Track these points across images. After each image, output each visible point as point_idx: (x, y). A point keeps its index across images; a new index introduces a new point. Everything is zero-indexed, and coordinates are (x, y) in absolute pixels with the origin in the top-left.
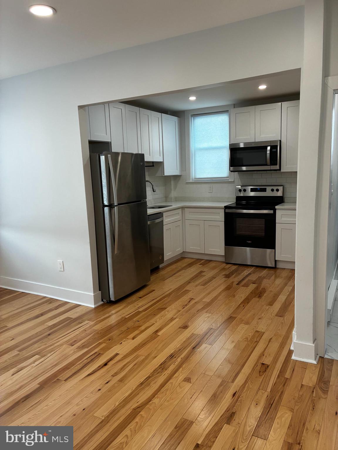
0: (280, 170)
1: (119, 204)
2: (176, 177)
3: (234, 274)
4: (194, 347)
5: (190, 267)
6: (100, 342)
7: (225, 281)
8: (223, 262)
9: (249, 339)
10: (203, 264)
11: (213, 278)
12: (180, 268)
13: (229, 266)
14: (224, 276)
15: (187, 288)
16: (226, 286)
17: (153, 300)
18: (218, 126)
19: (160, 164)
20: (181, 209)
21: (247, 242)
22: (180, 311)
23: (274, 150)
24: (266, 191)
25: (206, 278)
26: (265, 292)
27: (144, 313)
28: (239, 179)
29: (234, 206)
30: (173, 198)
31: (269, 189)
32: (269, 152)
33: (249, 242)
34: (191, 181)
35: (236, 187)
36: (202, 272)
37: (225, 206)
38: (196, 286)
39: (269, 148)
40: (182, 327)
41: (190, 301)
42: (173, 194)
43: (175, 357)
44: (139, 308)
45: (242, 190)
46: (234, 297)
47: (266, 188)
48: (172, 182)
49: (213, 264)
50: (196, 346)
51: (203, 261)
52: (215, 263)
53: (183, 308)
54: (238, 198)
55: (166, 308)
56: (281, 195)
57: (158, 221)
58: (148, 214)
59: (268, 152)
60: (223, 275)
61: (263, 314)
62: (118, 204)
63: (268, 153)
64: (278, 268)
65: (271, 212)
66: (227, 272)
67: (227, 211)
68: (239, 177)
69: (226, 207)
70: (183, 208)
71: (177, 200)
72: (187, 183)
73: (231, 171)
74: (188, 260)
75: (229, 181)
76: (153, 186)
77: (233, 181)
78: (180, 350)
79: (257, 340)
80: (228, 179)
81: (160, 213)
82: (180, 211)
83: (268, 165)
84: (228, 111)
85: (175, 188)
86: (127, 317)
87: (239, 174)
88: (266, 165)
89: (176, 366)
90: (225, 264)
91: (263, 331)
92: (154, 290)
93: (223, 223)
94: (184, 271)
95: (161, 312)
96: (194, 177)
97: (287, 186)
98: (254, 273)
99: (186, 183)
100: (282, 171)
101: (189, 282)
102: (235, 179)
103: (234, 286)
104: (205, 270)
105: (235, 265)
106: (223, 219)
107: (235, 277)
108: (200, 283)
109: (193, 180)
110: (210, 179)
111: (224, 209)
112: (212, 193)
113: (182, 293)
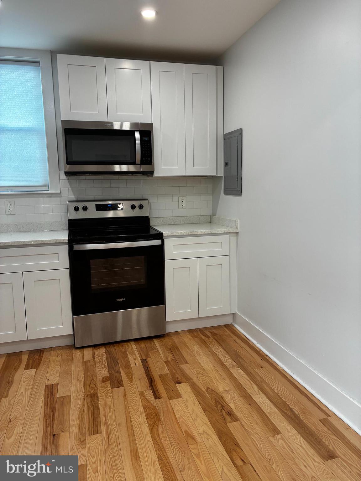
0: (153, 172)
3: (119, 370)
7: (125, 397)
10: (33, 365)
11: (92, 397)
13: (88, 353)
14: (108, 384)
23: (146, 139)
25: (80, 404)
28: (70, 189)
33: (121, 300)
36: (51, 389)
38: (82, 442)
39: (137, 135)
45: (81, 208)
47: (117, 204)
49: (53, 359)
51: (25, 357)
54: (70, 224)
56: (147, 215)
59: (138, 142)
60: (103, 381)
65: (159, 242)
66: (103, 372)
68: (68, 185)
69: (70, 241)
75: (50, 192)
77: (59, 192)
80: (45, 188)
84: (38, 62)
87: (68, 179)
88: (135, 162)
90: (78, 353)
94: (4, 401)
100: (155, 174)
102: (61, 189)
103: (155, 405)
104: (53, 380)
105: (97, 347)
106: (67, 265)
107: (131, 380)
108: (80, 428)
110: (5, 189)
111: (68, 244)
112: (14, 215)
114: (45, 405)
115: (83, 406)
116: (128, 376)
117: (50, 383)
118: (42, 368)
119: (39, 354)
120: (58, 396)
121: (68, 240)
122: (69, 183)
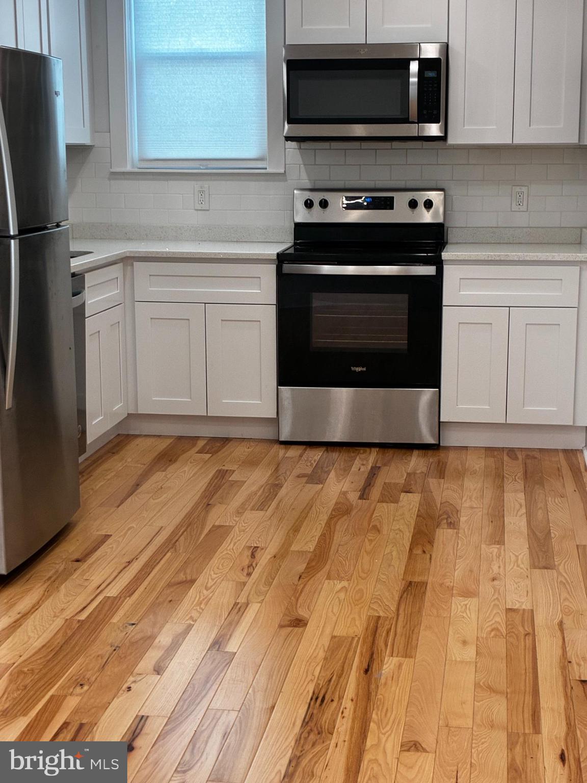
0: (444, 138)
3: (329, 471)
4: (365, 666)
6: (52, 696)
8: (272, 441)
9: (504, 631)
10: (209, 452)
11: (274, 486)
12: (142, 466)
13: (296, 449)
14: (304, 479)
15: (215, 521)
16: (331, 506)
17: (130, 562)
20: (120, 266)
21: (353, 369)
22: (244, 584)
23: (430, 74)
24: (392, 208)
25: (253, 489)
26: (458, 511)
27: (129, 602)
28: (302, 166)
31: (401, 200)
32: (416, 80)
33: (359, 369)
34: (129, 168)
35: (295, 191)
36: (223, 473)
37: (278, 255)
38: (239, 512)
39: (414, 67)
40: (287, 623)
41: (252, 555)
43: (332, 701)
44: (99, 589)
45: (316, 203)
46: (379, 531)
47: (393, 198)
49: (241, 449)
50: (369, 666)
51: (201, 443)
52: (245, 443)
53: (249, 574)
54: (300, 229)
55: (193, 582)
56: (441, 220)
57: (76, 301)
59: (414, 80)
60: (298, 477)
61: (495, 568)
63: (413, 83)
64: (447, 448)
65: (430, 270)
66: (304, 469)
67: (288, 268)
68: (300, 160)
69: (281, 258)
70: (127, 260)
72: (116, 175)
73: (288, 138)
74: (149, 442)
75: (269, 170)
77: (282, 171)
78: (330, 681)
79: (527, 629)
80: (262, 165)
82: (115, 271)
83: (410, 120)
86: (83, 617)
87: (300, 148)
88: (406, 121)
89: (353, 721)
90: (280, 447)
91: (524, 607)
92: (108, 537)
93: (272, 311)
94: (162, 473)
95: (185, 593)
96: (136, 155)
97: (456, 192)
98: (385, 465)
99: (113, 173)
100: (451, 141)
101: (206, 505)
102: (287, 166)
103: (354, 503)
104: (231, 466)
105: (314, 447)
106: (273, 299)
107: (339, 480)
108: (243, 504)
109: (133, 166)
110: (196, 164)
111: (277, 263)
112: (208, 210)
113: (207, 535)
114: (209, 483)
115: (257, 491)
116: (338, 477)
117: (225, 468)
118: (221, 454)
119: (222, 442)
120: (230, 479)
121: (276, 255)
122: (301, 155)
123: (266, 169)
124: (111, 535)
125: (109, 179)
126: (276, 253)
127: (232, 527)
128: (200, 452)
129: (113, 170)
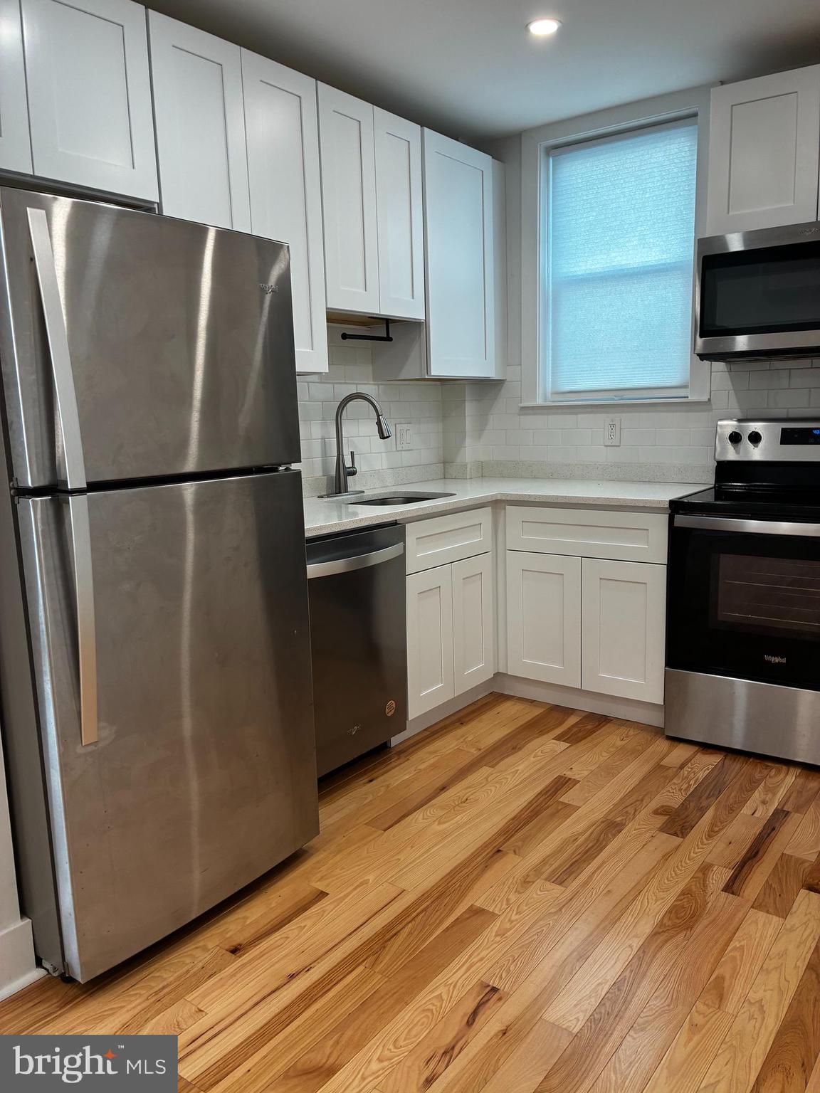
1: (93, 487)
2: (485, 388)
3: (708, 808)
5: (515, 749)
7: (666, 857)
8: (658, 732)
10: (572, 737)
11: (611, 827)
12: (474, 753)
13: (681, 753)
14: (661, 820)
15: (479, 897)
16: (670, 898)
17: (292, 977)
18: (650, 185)
19: (415, 329)
20: (489, 509)
21: (767, 657)
25: (580, 827)
28: (732, 393)
29: (709, 498)
30: (469, 467)
33: (776, 659)
34: (539, 402)
35: (719, 423)
36: (562, 784)
37: (671, 502)
38: (526, 882)
41: (475, 1013)
42: (471, 452)
45: (744, 438)
46: (721, 997)
48: (470, 408)
49: (612, 739)
51: (572, 720)
52: (623, 730)
53: (429, 1081)
54: (725, 470)
55: (332, 1070)
57: (379, 557)
58: (307, 535)
60: (656, 812)
62: (88, 484)
66: (673, 796)
67: (681, 520)
68: (729, 384)
69: (676, 507)
70: (497, 504)
71: (485, 472)
72: (526, 410)
73: (703, 357)
74: (513, 710)
75: (691, 399)
76: (378, 416)
77: (705, 398)
80: (682, 393)
81: (395, 523)
82: (485, 516)
84: (695, 115)
85: (481, 428)
87: (730, 371)
90: (663, 745)
92: (323, 894)
93: (662, 572)
94: (485, 771)
96: (549, 390)
98: (797, 809)
99: (523, 408)
101: (494, 851)
102: (712, 393)
103: (711, 899)
104: (578, 771)
105: (710, 751)
106: (663, 558)
107: (711, 834)
108: (544, 862)
109: (545, 399)
110: (611, 395)
111: (670, 511)
112: (619, 446)
113: (447, 929)
114: (530, 803)
115: (582, 833)
116: (713, 825)
117: (569, 774)
118: (581, 746)
119: (597, 724)
120: (561, 800)
121: (668, 503)
122: (731, 378)
123: (687, 397)
124: (328, 894)
125: (519, 415)
126: (668, 500)
127: (493, 916)
128: (558, 738)
129: (522, 405)
